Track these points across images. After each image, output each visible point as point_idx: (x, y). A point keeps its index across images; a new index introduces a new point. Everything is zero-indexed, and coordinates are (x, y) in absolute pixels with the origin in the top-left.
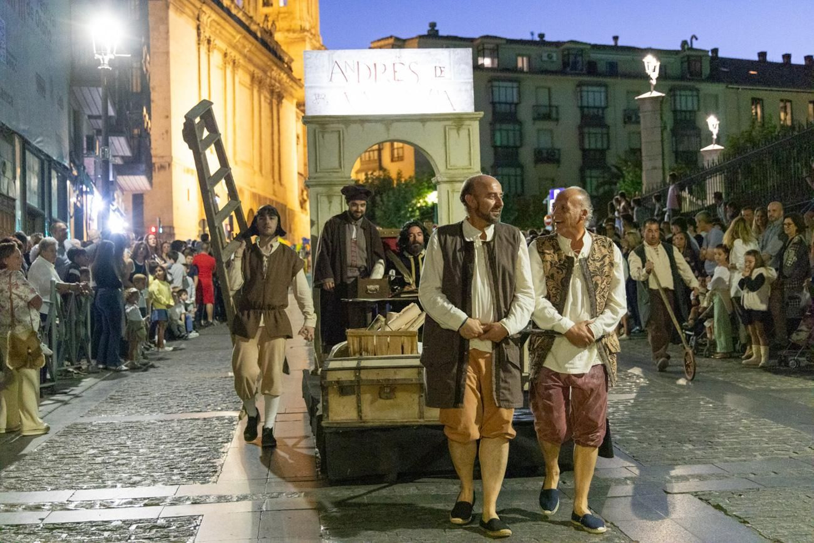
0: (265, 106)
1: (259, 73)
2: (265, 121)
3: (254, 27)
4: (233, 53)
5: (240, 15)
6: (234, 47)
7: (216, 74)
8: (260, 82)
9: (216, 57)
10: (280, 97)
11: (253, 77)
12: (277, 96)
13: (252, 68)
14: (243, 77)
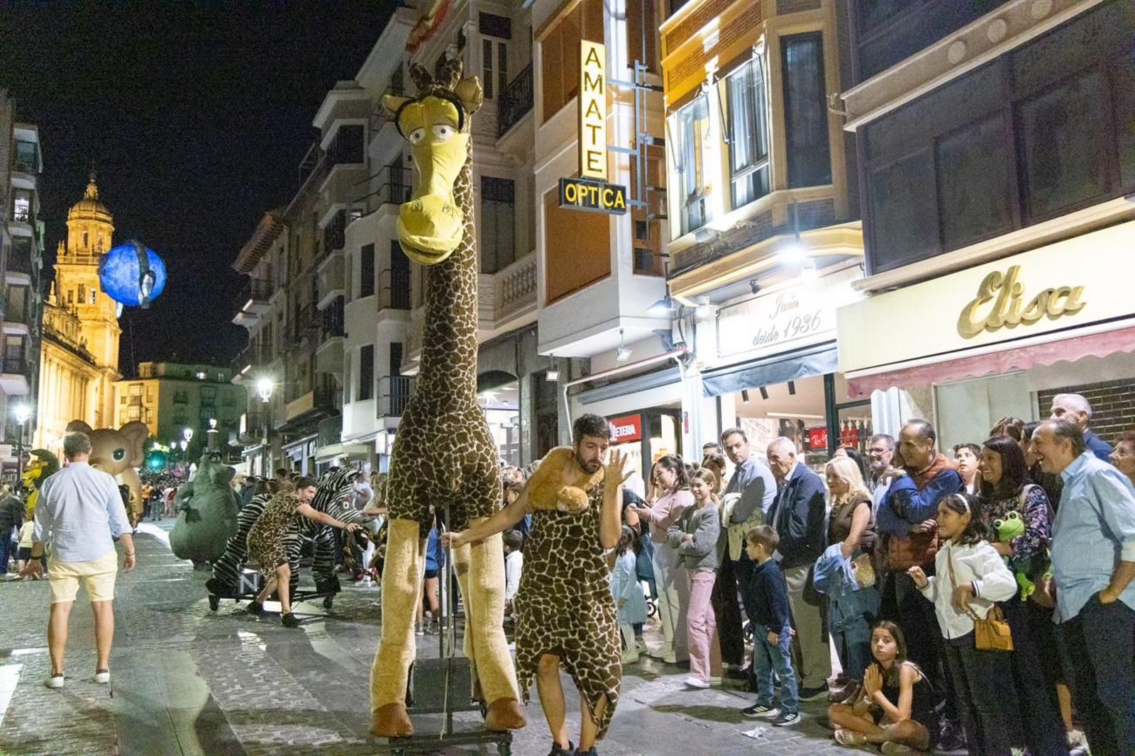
0: (78, 386)
1: (76, 370)
2: (78, 391)
3: (74, 346)
4: (62, 363)
5: (68, 342)
6: (62, 359)
7: (53, 375)
8: (76, 375)
9: (54, 367)
10: (87, 380)
11: (72, 373)
12: (85, 380)
13: (72, 368)
14: (67, 374)
